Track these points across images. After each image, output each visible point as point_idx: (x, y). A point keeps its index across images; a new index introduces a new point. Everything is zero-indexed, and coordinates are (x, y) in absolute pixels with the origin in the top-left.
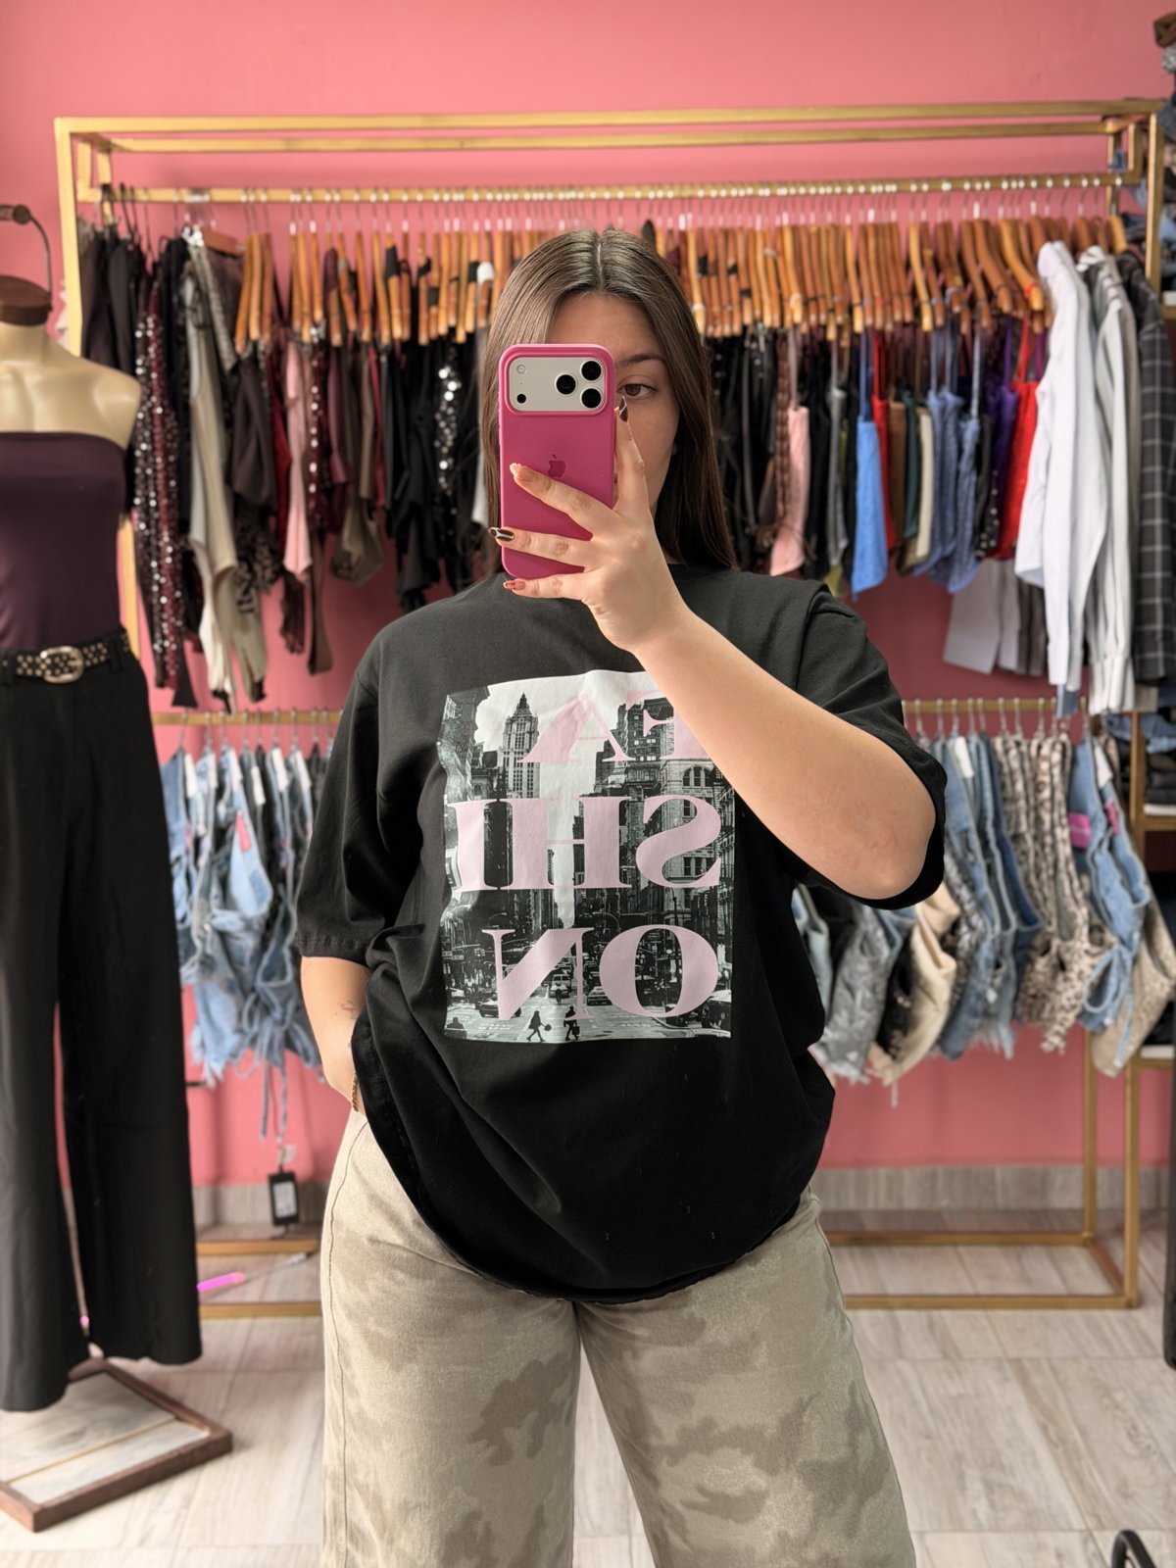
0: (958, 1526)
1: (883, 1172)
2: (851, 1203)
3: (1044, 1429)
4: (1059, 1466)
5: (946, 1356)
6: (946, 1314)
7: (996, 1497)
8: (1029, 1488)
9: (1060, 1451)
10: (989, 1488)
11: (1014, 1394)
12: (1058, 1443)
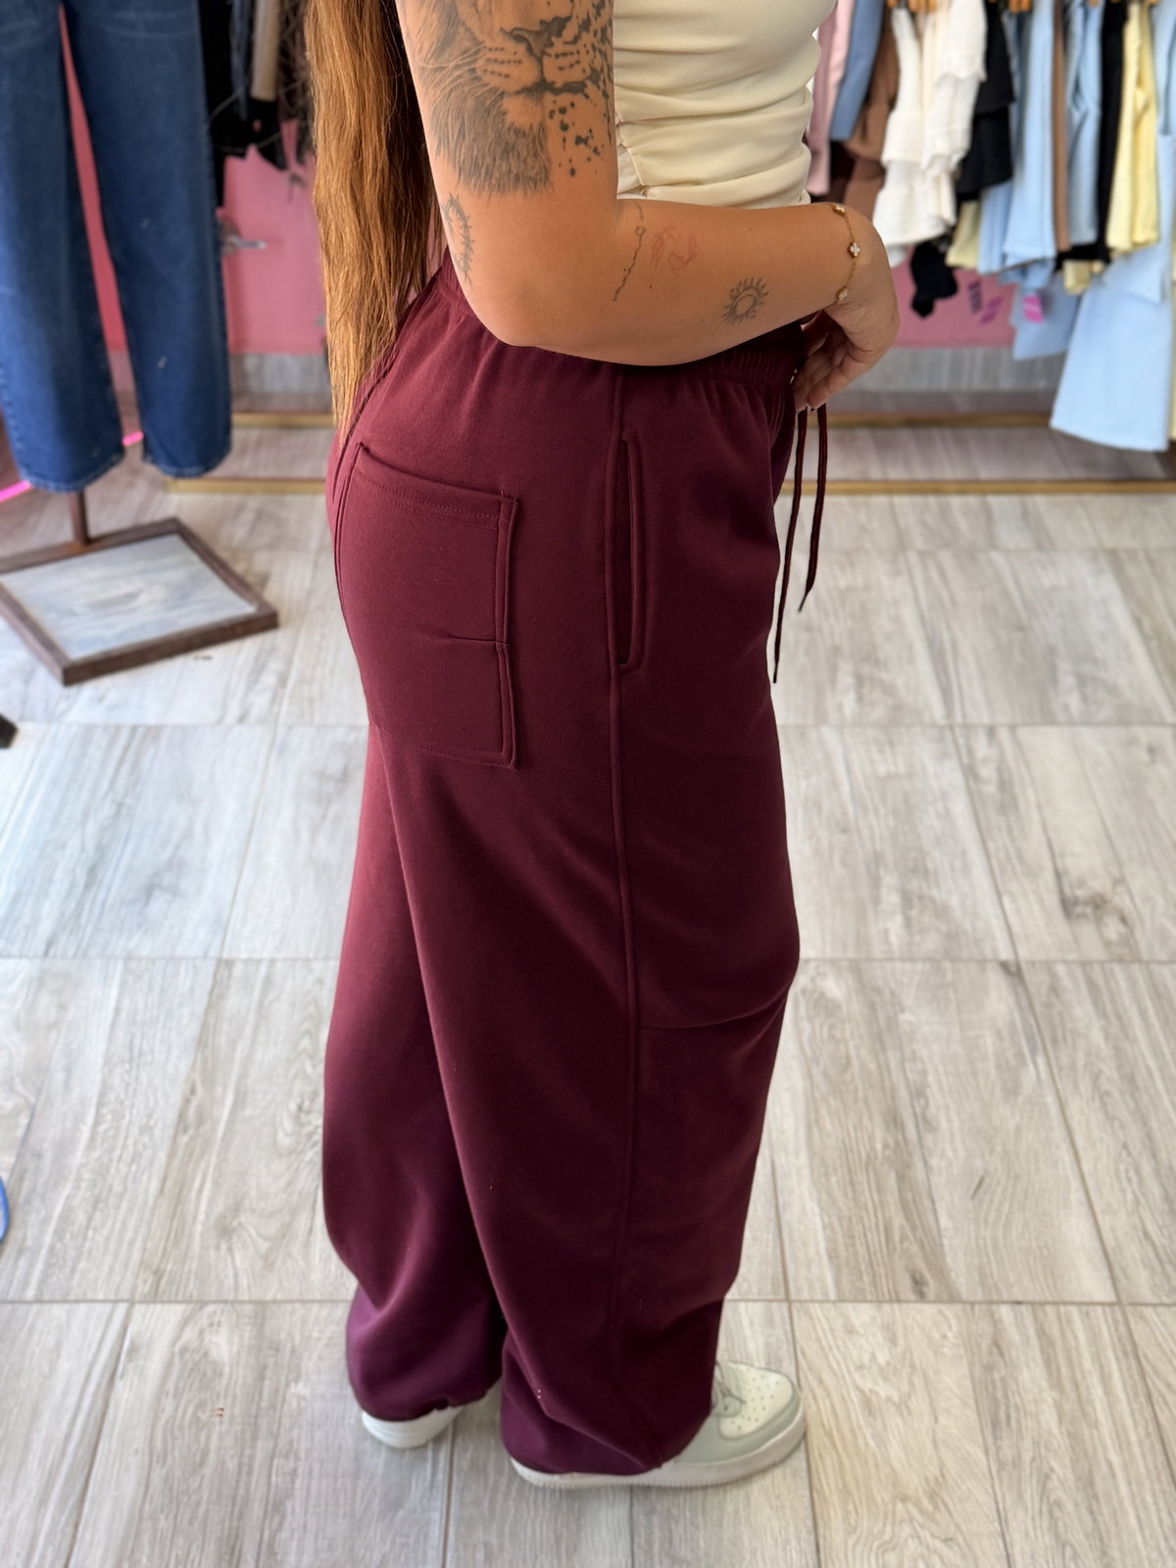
0: (1049, 719)
1: (980, 352)
2: (944, 384)
3: (1138, 622)
4: (1152, 659)
5: (1039, 547)
6: (1039, 502)
7: (1088, 691)
8: (1123, 682)
9: (1154, 644)
10: (1082, 681)
11: (1106, 587)
12: (1154, 638)
